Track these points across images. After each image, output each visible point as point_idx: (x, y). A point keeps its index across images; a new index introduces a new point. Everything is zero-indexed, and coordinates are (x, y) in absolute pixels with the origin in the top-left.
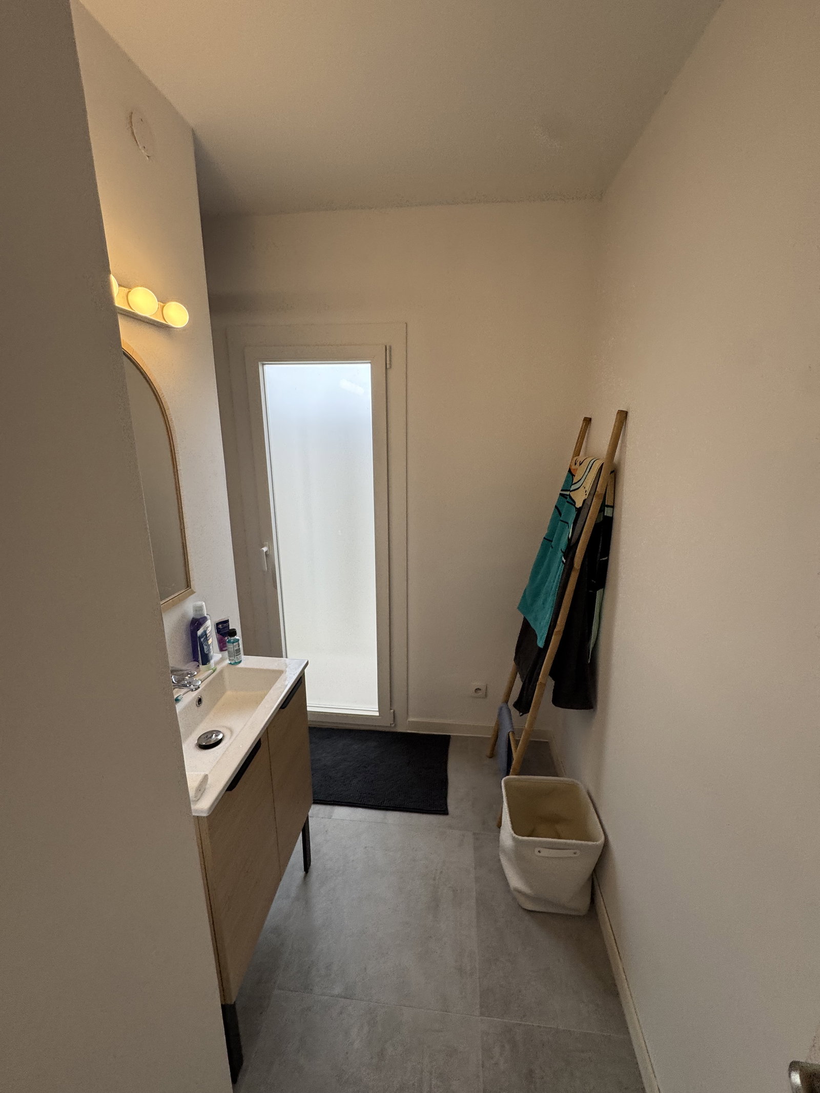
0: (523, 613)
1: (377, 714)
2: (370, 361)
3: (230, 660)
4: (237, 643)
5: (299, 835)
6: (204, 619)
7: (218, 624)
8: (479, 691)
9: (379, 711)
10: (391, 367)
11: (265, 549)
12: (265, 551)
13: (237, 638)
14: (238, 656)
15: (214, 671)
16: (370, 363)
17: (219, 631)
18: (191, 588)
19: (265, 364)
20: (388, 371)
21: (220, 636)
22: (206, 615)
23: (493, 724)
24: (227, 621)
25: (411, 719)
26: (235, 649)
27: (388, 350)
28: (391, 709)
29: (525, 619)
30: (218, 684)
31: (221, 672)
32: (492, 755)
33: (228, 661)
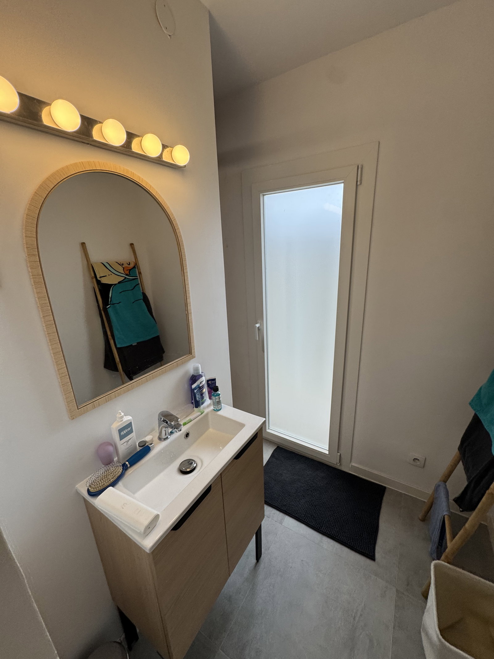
0: (475, 410)
1: (327, 452)
2: (343, 181)
3: (214, 407)
4: (218, 397)
5: (252, 538)
6: (201, 376)
7: (208, 381)
8: (417, 461)
9: (329, 451)
10: (361, 183)
11: (257, 325)
12: (257, 327)
13: (219, 393)
14: (218, 406)
15: (202, 414)
16: (343, 183)
17: (208, 385)
18: (192, 354)
19: (265, 195)
20: (359, 187)
21: (210, 389)
22: (201, 373)
23: (430, 491)
24: (214, 380)
25: (353, 464)
26: (217, 400)
27: (360, 169)
28: (338, 452)
29: (475, 415)
30: (203, 423)
31: (207, 414)
32: (425, 519)
33: (212, 408)
